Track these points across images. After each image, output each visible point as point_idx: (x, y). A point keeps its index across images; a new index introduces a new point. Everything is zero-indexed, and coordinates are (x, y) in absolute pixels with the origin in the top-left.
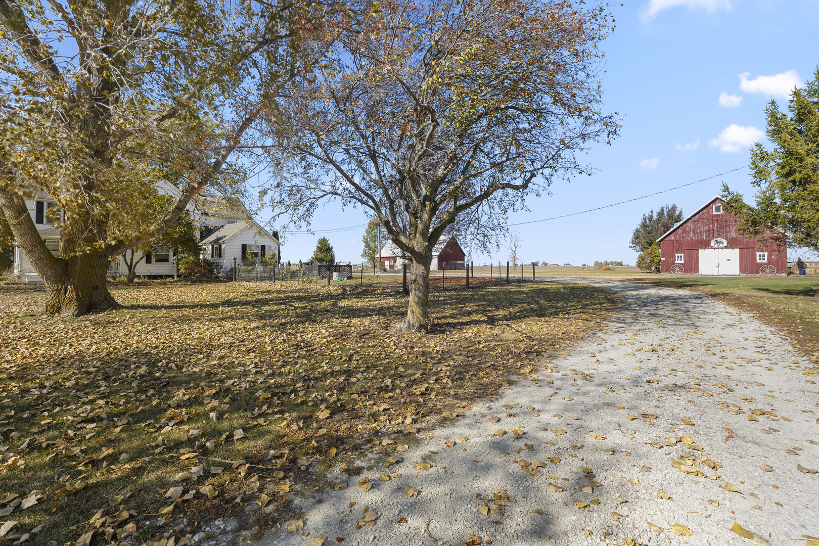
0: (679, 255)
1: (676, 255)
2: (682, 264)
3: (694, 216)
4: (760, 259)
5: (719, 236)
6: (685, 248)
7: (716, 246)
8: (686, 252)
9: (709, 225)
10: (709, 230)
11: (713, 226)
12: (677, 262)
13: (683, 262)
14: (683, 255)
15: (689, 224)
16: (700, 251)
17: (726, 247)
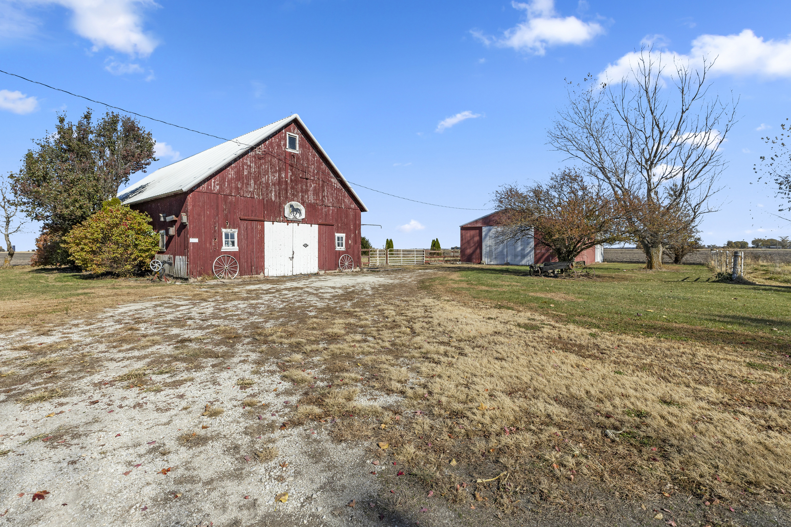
0: (229, 231)
1: (224, 230)
2: (234, 253)
3: (258, 145)
4: (339, 246)
5: (294, 197)
6: (239, 214)
7: (291, 217)
8: (243, 224)
9: (280, 171)
10: (280, 182)
11: (286, 177)
12: (225, 248)
13: (236, 248)
14: (235, 232)
15: (247, 160)
16: (267, 225)
17: (303, 221)
